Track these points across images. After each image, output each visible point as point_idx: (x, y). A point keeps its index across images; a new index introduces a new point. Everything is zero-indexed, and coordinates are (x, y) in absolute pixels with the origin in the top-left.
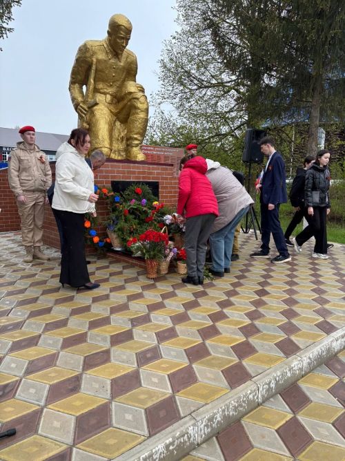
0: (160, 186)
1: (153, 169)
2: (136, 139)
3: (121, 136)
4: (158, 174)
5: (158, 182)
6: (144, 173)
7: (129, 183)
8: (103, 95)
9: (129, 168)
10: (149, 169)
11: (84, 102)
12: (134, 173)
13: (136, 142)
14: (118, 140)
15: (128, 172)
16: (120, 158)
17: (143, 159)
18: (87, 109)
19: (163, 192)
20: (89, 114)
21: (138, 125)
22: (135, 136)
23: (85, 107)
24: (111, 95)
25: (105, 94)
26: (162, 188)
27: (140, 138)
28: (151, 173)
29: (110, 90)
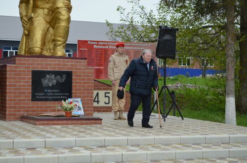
0: (73, 74)
1: (67, 62)
2: (59, 41)
3: (52, 39)
4: (72, 65)
5: (71, 72)
6: (59, 65)
7: (46, 72)
8: (41, 10)
9: (47, 61)
10: (64, 62)
12: (51, 65)
13: (60, 43)
14: (49, 41)
15: (46, 65)
17: (61, 55)
18: (27, 21)
19: (76, 79)
20: (29, 24)
22: (58, 39)
23: (26, 20)
24: (48, 9)
25: (43, 8)
26: (75, 76)
27: (62, 40)
28: (66, 65)
29: (47, 6)
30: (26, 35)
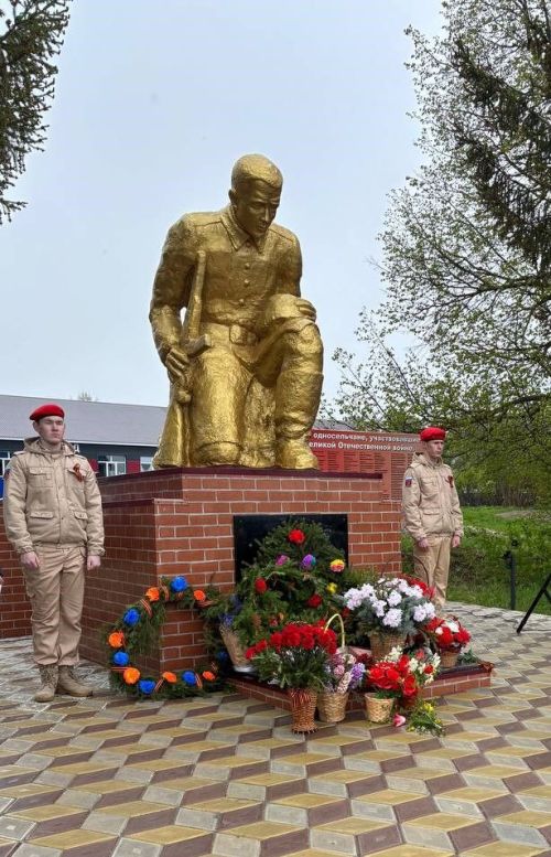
0: (351, 524)
1: (333, 486)
2: (295, 421)
3: (264, 416)
4: (345, 496)
5: (345, 516)
6: (311, 496)
7: (277, 521)
8: (223, 327)
9: (277, 485)
10: (323, 486)
11: (180, 345)
12: (287, 496)
13: (297, 428)
14: (257, 424)
15: (274, 496)
16: (262, 464)
17: (311, 466)
18: (186, 360)
19: (358, 538)
20: (190, 370)
21: (300, 390)
22: (294, 415)
23: (182, 355)
24: (242, 326)
25: (229, 323)
26: (357, 528)
27: (304, 419)
28: (328, 496)
29: (240, 315)
30: (182, 404)
